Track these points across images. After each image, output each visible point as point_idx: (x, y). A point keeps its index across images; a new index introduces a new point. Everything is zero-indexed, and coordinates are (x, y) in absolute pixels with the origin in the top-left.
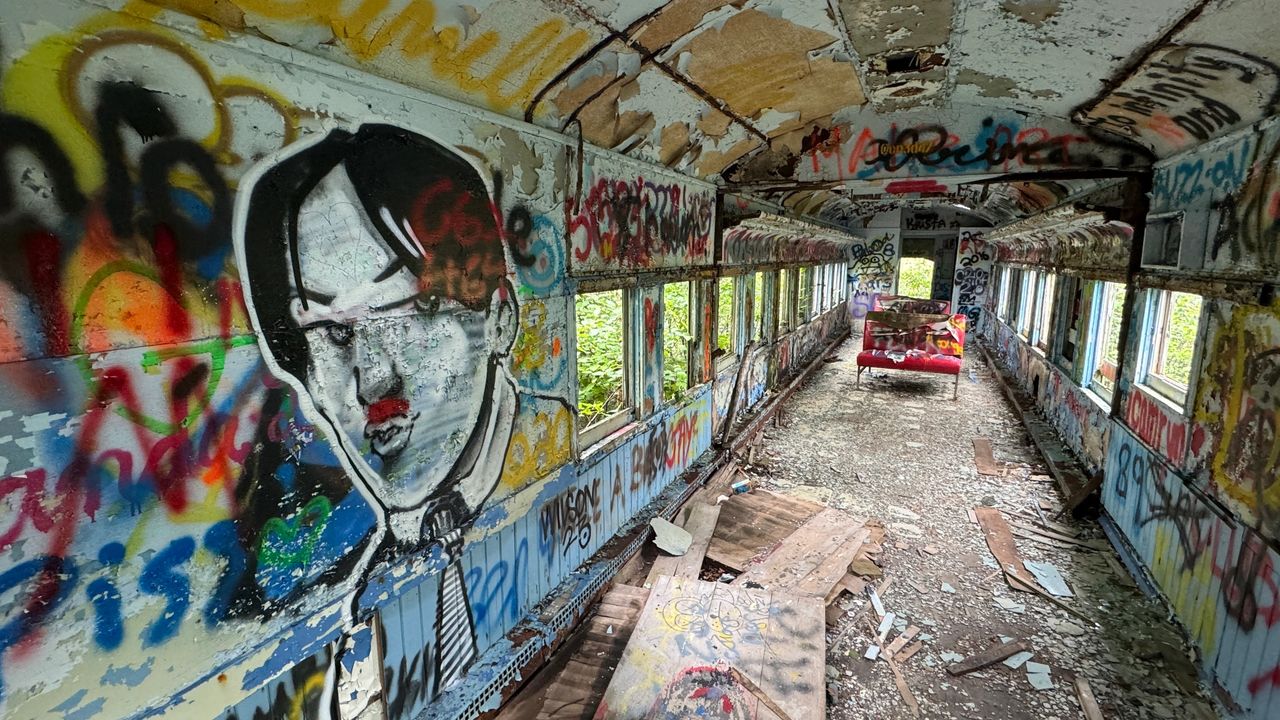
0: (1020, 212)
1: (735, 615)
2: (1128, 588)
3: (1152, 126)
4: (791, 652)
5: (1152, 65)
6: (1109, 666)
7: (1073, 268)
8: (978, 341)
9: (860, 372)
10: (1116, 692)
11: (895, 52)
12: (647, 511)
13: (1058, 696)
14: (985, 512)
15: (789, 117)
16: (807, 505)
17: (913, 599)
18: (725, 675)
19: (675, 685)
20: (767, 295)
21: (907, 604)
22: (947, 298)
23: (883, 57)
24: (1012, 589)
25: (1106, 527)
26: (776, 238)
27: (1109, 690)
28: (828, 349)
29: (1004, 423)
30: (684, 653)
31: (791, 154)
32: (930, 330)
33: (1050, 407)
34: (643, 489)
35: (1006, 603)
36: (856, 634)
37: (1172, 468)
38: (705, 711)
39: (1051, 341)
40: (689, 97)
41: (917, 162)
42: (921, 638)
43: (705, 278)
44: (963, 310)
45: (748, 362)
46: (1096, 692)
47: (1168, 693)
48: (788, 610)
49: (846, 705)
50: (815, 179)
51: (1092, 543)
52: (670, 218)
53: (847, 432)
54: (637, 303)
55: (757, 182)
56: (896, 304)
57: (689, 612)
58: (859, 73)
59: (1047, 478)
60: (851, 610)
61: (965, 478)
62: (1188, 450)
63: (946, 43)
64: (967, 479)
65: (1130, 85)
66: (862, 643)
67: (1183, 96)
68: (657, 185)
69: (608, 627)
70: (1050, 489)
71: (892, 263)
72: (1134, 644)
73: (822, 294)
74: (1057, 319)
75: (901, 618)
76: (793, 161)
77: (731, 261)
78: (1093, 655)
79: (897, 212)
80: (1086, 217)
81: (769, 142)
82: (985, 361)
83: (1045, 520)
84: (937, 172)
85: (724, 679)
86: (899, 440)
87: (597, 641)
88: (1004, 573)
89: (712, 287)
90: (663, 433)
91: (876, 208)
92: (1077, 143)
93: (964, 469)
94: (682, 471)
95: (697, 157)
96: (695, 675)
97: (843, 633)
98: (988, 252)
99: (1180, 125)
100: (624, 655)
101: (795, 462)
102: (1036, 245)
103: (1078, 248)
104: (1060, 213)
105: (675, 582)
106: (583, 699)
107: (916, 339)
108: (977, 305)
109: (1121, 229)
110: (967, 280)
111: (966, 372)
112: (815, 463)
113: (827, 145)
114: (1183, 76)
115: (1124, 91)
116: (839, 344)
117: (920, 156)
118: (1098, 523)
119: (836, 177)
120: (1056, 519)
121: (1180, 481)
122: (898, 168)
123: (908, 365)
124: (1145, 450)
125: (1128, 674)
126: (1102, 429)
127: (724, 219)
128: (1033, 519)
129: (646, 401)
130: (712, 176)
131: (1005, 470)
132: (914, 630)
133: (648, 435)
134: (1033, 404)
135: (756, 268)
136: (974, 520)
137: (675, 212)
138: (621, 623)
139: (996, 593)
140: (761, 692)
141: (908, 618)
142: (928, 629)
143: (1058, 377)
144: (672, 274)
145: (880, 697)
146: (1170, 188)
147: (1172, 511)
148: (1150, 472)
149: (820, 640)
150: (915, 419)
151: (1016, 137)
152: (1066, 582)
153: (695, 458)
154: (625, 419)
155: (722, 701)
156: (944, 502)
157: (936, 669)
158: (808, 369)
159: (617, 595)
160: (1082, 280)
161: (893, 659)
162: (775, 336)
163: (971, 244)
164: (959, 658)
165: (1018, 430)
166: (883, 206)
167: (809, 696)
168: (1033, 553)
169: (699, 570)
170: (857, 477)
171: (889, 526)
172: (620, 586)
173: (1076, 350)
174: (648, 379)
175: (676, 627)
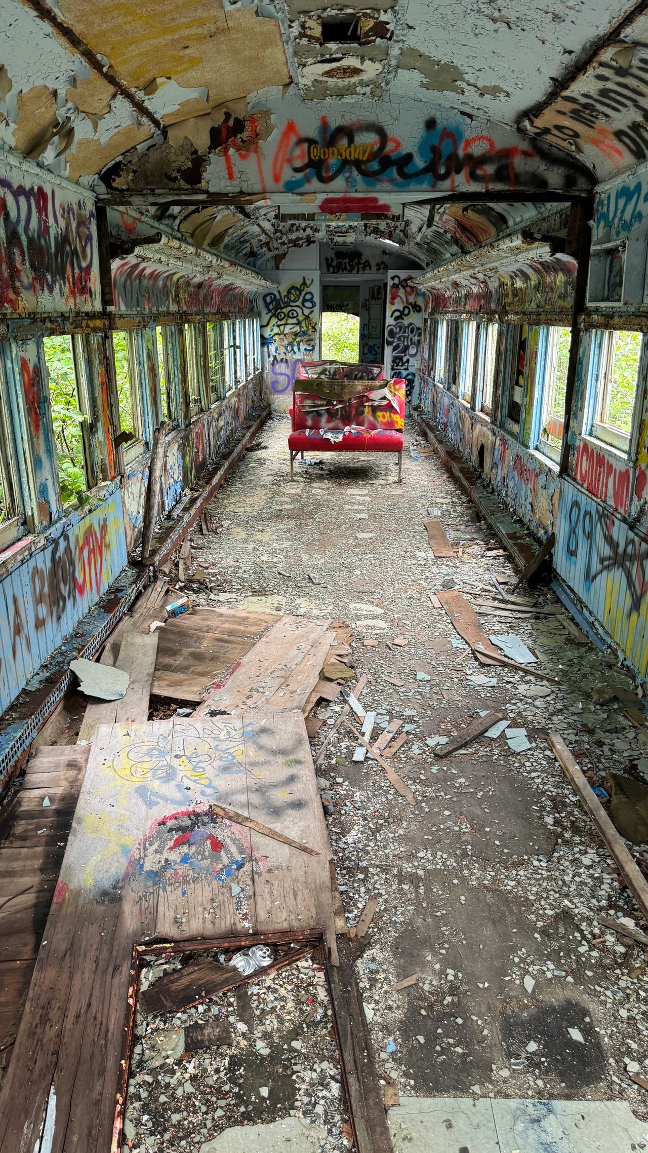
0: (455, 249)
1: (204, 748)
2: (580, 645)
3: (595, 142)
4: (277, 771)
5: (602, 64)
6: (575, 717)
7: (517, 314)
8: (415, 414)
9: (293, 458)
10: (583, 738)
11: (334, 12)
12: (62, 654)
13: (536, 754)
14: (447, 595)
15: (192, 94)
16: (261, 617)
17: (391, 694)
18: (206, 814)
19: (147, 842)
20: (171, 360)
21: (385, 700)
22: (379, 360)
23: (319, 17)
24: (483, 665)
25: (559, 591)
26: (176, 277)
27: (577, 738)
28: (248, 434)
29: (453, 502)
30: (151, 804)
31: (196, 151)
32: (368, 400)
33: (496, 477)
34: (50, 625)
35: (479, 679)
36: (339, 740)
37: (619, 516)
38: (191, 858)
39: (495, 402)
40: (58, 46)
41: (355, 173)
42: (405, 730)
43: (95, 330)
44: (397, 375)
45: (160, 450)
46: (568, 742)
47: (624, 728)
48: (264, 730)
49: (343, 812)
50: (230, 189)
51: (548, 609)
52: (39, 237)
53: (288, 530)
54: (9, 365)
55: (152, 190)
56: (323, 372)
57: (146, 758)
58: (284, 38)
59: (501, 552)
60: (331, 717)
61: (423, 563)
62: (632, 495)
63: (392, 8)
64: (425, 565)
65: (578, 88)
66: (347, 747)
67: (625, 106)
68: (15, 185)
69: (43, 799)
70: (505, 562)
71: (314, 317)
72: (593, 694)
73: (235, 360)
74: (501, 375)
75: (382, 714)
76: (199, 163)
77: (123, 308)
78: (561, 710)
79: (315, 247)
80: (531, 249)
81: (164, 131)
82: (425, 435)
83: (504, 593)
84: (379, 186)
85: (206, 819)
86: (349, 532)
87: (32, 818)
88: (474, 652)
89: (104, 344)
90: (68, 550)
91: (290, 241)
92: (523, 157)
93: (421, 554)
94: (96, 599)
95: (67, 146)
96: (170, 824)
97: (326, 742)
98: (420, 302)
99: (621, 141)
100: (74, 824)
101: (235, 572)
102: (475, 290)
103: (521, 289)
104: (506, 244)
105: (120, 729)
106: (32, 887)
107: (354, 412)
108: (411, 370)
109: (564, 263)
110: (399, 339)
111: (408, 450)
112: (259, 571)
113: (243, 141)
114: (628, 81)
115: (572, 95)
116: (260, 428)
117: (357, 164)
118: (551, 589)
119: (257, 188)
120: (513, 591)
121: (626, 527)
122: (332, 178)
123: (349, 445)
124: (594, 503)
125: (591, 720)
126: (551, 491)
127: (111, 244)
128: (493, 594)
129: (40, 505)
130: (87, 179)
131: (461, 550)
132: (397, 723)
133: (48, 552)
134: (480, 477)
135: (156, 318)
136: (438, 605)
137: (44, 230)
138: (59, 791)
139: (469, 672)
140: (252, 821)
141: (389, 713)
142: (410, 720)
143: (504, 442)
144: (51, 322)
145: (374, 795)
146: (611, 216)
147: (619, 559)
148: (599, 524)
149: (305, 753)
150: (361, 507)
151: (462, 146)
152: (530, 649)
153: (111, 581)
154: (14, 533)
155: (209, 842)
156: (405, 591)
157: (425, 756)
158: (230, 460)
159: (46, 760)
160: (526, 327)
161: (381, 755)
162: (187, 416)
163: (401, 292)
164: (444, 740)
165: (467, 508)
166: (298, 239)
167: (304, 811)
168: (497, 627)
169: (147, 711)
170: (310, 578)
171: (354, 625)
172: (46, 749)
173: (523, 409)
174: (39, 476)
175: (134, 779)
